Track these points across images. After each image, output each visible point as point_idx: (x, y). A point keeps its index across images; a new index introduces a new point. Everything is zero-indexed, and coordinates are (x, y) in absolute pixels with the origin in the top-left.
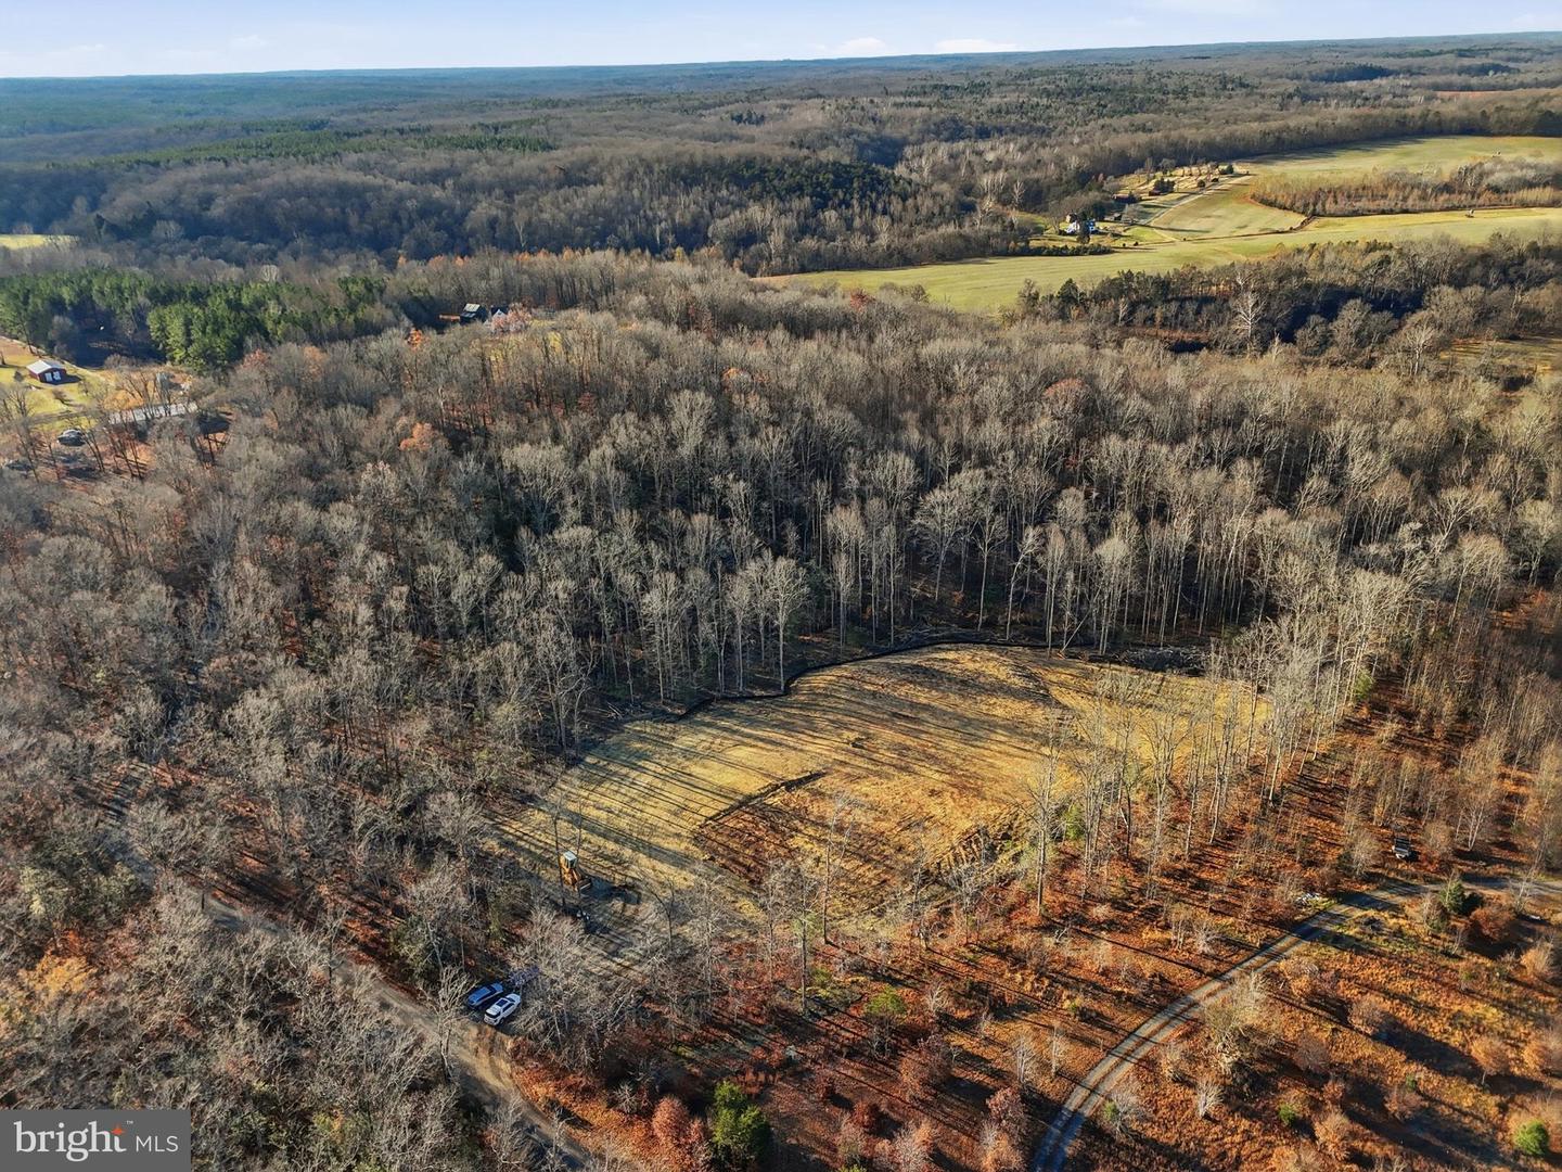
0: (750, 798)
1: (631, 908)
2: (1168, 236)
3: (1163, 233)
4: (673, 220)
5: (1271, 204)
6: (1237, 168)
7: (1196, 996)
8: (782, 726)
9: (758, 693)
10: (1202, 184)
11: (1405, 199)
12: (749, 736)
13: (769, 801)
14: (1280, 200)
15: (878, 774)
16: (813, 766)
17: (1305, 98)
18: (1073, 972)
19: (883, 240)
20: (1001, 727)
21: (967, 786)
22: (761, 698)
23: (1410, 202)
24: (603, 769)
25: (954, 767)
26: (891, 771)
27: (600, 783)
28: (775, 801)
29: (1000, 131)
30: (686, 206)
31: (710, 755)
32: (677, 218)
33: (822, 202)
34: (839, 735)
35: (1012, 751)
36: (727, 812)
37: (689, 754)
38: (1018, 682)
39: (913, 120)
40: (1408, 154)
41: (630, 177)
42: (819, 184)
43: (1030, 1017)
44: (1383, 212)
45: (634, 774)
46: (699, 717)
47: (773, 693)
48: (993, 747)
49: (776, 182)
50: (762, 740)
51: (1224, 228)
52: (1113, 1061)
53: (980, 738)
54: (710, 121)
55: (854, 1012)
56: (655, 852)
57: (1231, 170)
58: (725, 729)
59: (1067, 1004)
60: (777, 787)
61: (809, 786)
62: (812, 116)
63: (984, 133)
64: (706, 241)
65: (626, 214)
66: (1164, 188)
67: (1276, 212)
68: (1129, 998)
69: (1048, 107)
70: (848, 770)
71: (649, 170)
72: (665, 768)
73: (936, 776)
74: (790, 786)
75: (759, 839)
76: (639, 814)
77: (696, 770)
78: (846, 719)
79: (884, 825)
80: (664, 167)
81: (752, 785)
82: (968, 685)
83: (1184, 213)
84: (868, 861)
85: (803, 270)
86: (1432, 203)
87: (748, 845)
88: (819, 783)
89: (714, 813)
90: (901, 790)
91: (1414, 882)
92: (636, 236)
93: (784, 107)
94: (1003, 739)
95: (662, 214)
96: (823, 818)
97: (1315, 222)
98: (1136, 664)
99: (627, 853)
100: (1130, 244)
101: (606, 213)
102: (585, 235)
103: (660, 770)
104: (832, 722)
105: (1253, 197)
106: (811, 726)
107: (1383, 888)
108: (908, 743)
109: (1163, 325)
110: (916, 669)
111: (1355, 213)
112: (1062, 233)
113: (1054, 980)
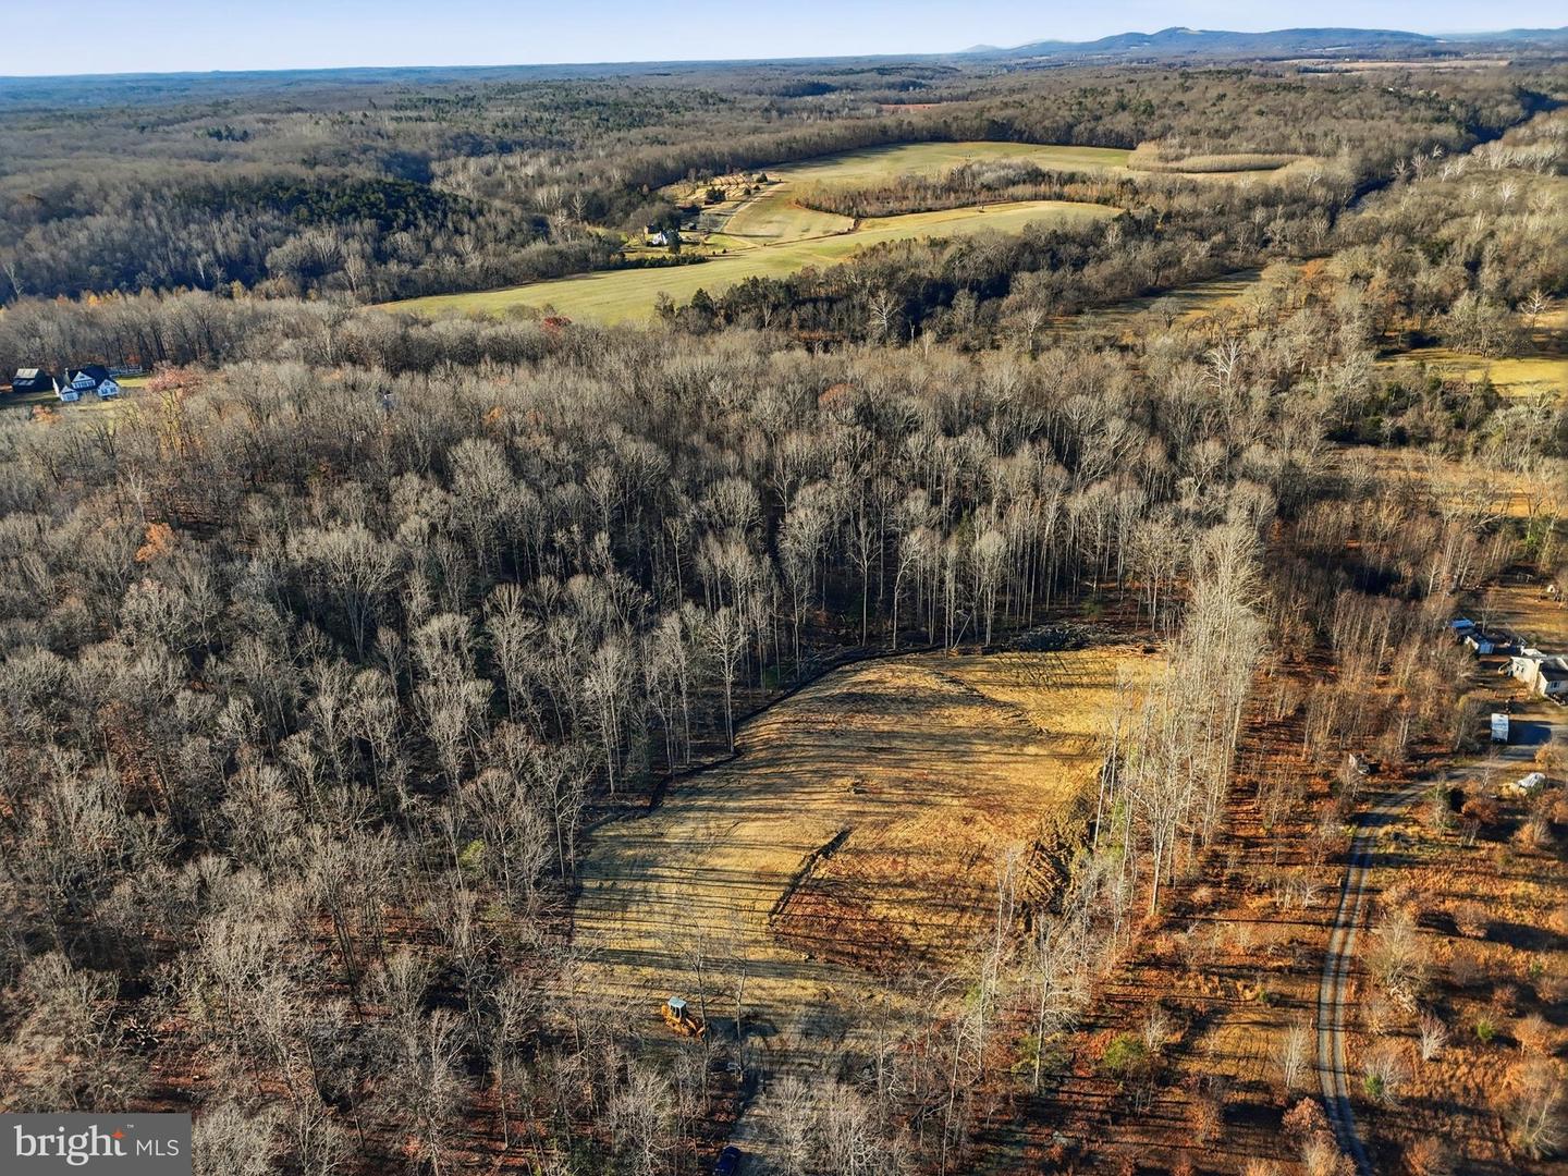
0: (797, 877)
1: (774, 1040)
2: (749, 243)
3: (742, 240)
4: (215, 251)
5: (818, 209)
6: (771, 177)
7: (1335, 949)
8: (765, 789)
9: (708, 760)
10: (748, 192)
11: (924, 199)
12: (742, 810)
13: (817, 875)
14: (825, 205)
15: (901, 815)
16: (834, 826)
17: (781, 112)
18: (1226, 961)
19: (475, 261)
20: (976, 736)
21: (992, 804)
22: (715, 765)
23: (929, 202)
24: (612, 889)
25: (964, 789)
26: (910, 808)
27: (624, 908)
28: (822, 873)
29: (521, 145)
30: (227, 234)
31: (719, 843)
32: (221, 250)
33: (386, 225)
34: (832, 785)
35: (1002, 758)
36: (785, 899)
37: (692, 846)
38: (954, 690)
39: (426, 135)
40: (898, 160)
41: (136, 204)
42: (373, 205)
43: (1229, 1018)
44: (913, 212)
45: (653, 886)
46: (667, 803)
47: (723, 757)
48: (983, 759)
49: (325, 205)
50: (758, 811)
51: (791, 233)
52: (1326, 1035)
53: (964, 754)
54: (184, 137)
55: (1081, 1073)
56: (749, 968)
57: (763, 180)
58: (709, 809)
59: (1249, 995)
60: (814, 858)
61: (843, 847)
62: (311, 131)
63: (505, 148)
64: (265, 273)
65: (151, 247)
66: (716, 197)
67: (827, 217)
68: (1291, 969)
69: (554, 121)
70: (870, 819)
71: (157, 196)
72: (681, 869)
73: (955, 802)
74: (827, 851)
75: (840, 919)
76: (694, 931)
77: (718, 862)
78: (827, 766)
79: (948, 868)
80: (175, 190)
81: (790, 863)
82: (910, 701)
83: (746, 220)
84: (963, 910)
85: (396, 298)
86: (944, 202)
87: (833, 929)
88: (852, 841)
89: (772, 905)
90: (934, 824)
91: (1391, 791)
92: (171, 272)
93: (266, 122)
94: (986, 748)
95: (198, 245)
96: (885, 877)
97: (864, 224)
98: (1026, 648)
99: (718, 978)
100: (719, 251)
101: (126, 249)
102: (105, 275)
103: (677, 874)
104: (815, 772)
105: (798, 202)
106: (796, 784)
107: (1377, 804)
108: (905, 775)
109: (802, 327)
110: (849, 698)
111: (891, 214)
112: (649, 244)
113: (1221, 975)
